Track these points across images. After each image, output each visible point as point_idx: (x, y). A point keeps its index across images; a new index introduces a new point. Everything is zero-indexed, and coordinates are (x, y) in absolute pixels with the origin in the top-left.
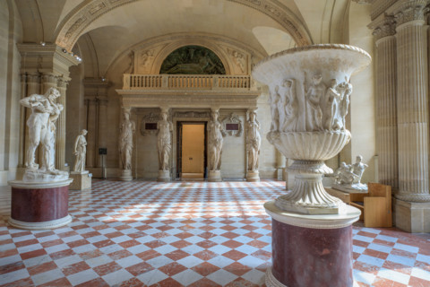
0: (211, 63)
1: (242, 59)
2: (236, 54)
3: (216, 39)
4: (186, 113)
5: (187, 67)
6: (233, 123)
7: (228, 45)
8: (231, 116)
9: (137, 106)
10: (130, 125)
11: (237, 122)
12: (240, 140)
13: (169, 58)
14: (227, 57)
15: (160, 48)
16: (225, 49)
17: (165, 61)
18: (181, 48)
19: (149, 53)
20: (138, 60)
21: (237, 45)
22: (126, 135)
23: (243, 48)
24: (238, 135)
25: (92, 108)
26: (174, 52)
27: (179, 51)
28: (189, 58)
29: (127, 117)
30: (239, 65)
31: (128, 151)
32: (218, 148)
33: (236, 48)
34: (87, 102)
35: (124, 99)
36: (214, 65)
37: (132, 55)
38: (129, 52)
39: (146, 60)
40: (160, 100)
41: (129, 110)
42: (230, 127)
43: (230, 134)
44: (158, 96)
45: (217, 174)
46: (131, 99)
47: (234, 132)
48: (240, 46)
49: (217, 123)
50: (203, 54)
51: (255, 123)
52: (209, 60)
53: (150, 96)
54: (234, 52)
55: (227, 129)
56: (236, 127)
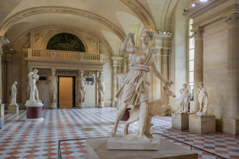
0: (77, 44)
1: (94, 43)
3: (80, 31)
4: (64, 71)
5: (63, 45)
6: (89, 77)
7: (87, 34)
8: (88, 73)
11: (92, 77)
12: (93, 87)
13: (52, 39)
14: (86, 41)
15: (46, 32)
17: (50, 41)
18: (60, 34)
19: (40, 35)
20: (33, 39)
21: (92, 35)
24: (92, 84)
26: (55, 36)
28: (65, 40)
30: (93, 46)
32: (83, 91)
35: (28, 63)
36: (79, 45)
37: (29, 35)
39: (38, 39)
40: (51, 64)
42: (88, 80)
43: (88, 83)
45: (83, 104)
46: (33, 63)
47: (90, 82)
48: (94, 36)
49: (82, 78)
50: (73, 39)
51: (102, 78)
52: (76, 42)
53: (44, 62)
54: (90, 39)
55: (86, 81)
56: (91, 80)
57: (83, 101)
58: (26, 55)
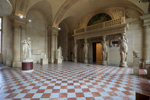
0: (105, 18)
1: (120, 12)
2: (117, 11)
4: (95, 39)
6: (115, 41)
7: (113, 8)
8: (114, 38)
9: (77, 39)
10: (76, 45)
11: (117, 40)
13: (90, 21)
15: (87, 19)
16: (112, 10)
18: (94, 16)
19: (83, 22)
20: (80, 25)
22: (75, 48)
23: (121, 6)
24: (118, 46)
25: (70, 41)
26: (91, 19)
27: (93, 18)
28: (96, 19)
29: (75, 43)
30: (118, 15)
31: (75, 53)
32: (105, 52)
33: (117, 8)
34: (69, 40)
35: (74, 37)
36: (106, 19)
37: (79, 24)
38: (78, 23)
39: (83, 24)
40: (84, 36)
41: (76, 41)
42: (114, 43)
43: (114, 46)
44: (83, 35)
45: (105, 62)
46: (76, 37)
47: (116, 45)
52: (104, 17)
53: (81, 35)
54: (116, 10)
56: (117, 42)
57: (106, 59)
58: (73, 34)
